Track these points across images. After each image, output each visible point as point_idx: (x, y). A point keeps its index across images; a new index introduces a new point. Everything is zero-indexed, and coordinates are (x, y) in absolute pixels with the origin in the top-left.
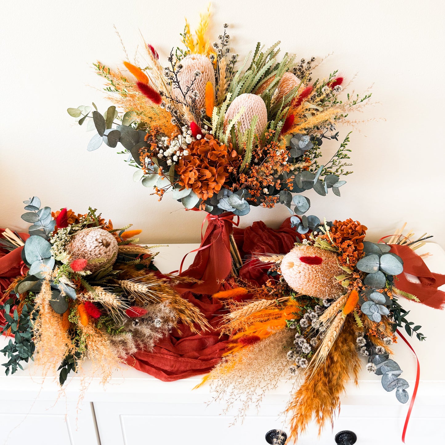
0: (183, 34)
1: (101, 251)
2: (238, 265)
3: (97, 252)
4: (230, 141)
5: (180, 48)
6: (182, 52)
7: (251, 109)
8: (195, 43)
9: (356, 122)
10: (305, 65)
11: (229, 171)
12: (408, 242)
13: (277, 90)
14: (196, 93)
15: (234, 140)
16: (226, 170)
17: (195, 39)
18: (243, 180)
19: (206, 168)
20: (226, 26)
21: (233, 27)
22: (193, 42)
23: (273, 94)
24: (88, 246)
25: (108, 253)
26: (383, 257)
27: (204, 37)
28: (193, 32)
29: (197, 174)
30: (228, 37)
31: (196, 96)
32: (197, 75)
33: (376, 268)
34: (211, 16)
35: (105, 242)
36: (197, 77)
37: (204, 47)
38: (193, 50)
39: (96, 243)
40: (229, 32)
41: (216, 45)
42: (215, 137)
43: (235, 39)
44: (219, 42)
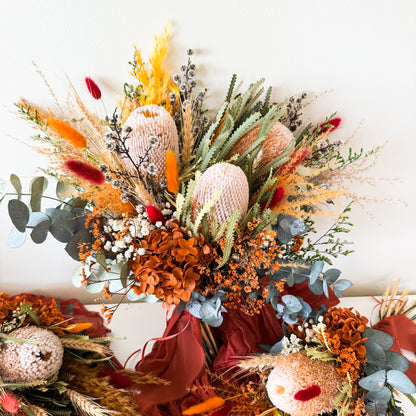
0: (132, 62)
1: (40, 367)
2: (211, 352)
3: (35, 370)
4: (200, 230)
5: (129, 84)
6: (132, 87)
7: (228, 190)
8: (149, 75)
9: (364, 199)
10: (295, 105)
11: (201, 272)
12: (405, 309)
13: (261, 153)
14: (152, 167)
15: (206, 229)
16: (196, 271)
17: (149, 68)
18: (219, 281)
19: (170, 270)
20: (190, 52)
21: (199, 52)
22: (146, 75)
23: (255, 157)
24: (23, 363)
25: (49, 367)
26: (390, 371)
27: (162, 67)
28: (145, 59)
29: (158, 279)
30: (193, 67)
31: (152, 171)
32: (153, 143)
33: (381, 384)
34: (170, 39)
35: (44, 353)
36: (153, 145)
37: (161, 80)
38: (147, 84)
39: (33, 358)
40: (195, 60)
41: (177, 78)
42: (181, 223)
43: (203, 69)
44: (182, 74)
